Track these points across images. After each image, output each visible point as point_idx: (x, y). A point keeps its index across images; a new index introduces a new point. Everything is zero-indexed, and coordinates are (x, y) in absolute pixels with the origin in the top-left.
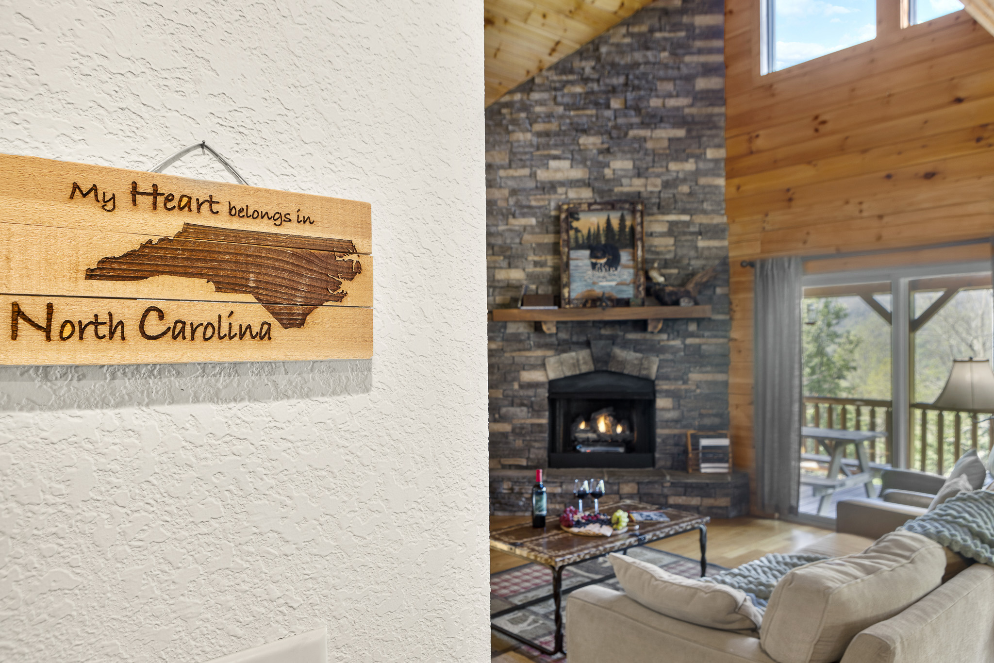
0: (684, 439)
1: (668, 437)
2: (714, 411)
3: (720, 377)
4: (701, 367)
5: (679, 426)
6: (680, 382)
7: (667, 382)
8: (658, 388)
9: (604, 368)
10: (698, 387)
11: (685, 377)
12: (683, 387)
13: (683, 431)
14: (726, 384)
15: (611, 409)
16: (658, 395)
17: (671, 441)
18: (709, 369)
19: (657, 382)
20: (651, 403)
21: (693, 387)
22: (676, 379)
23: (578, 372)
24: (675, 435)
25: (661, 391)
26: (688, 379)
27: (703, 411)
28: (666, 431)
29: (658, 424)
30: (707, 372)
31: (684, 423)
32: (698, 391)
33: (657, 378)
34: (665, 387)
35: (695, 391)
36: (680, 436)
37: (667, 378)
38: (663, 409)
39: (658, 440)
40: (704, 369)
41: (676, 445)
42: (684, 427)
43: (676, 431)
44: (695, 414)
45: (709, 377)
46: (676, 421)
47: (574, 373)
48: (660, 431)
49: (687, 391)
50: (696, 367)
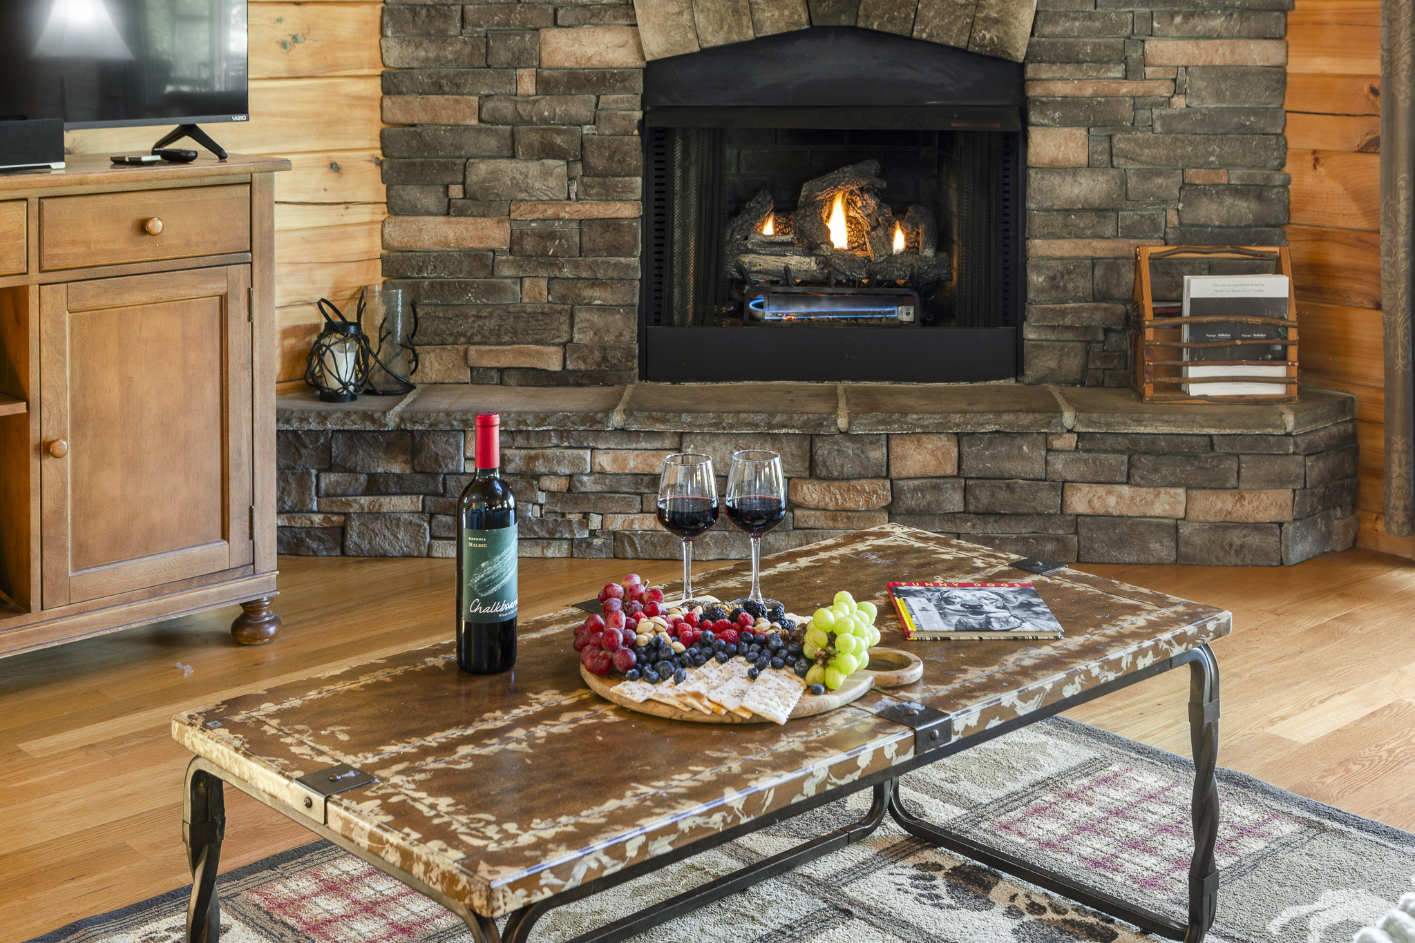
0: (1129, 276)
1: (1070, 267)
2: (1235, 177)
3: (1260, 54)
4: (1188, 16)
5: (1109, 230)
6: (1117, 72)
7: (1069, 68)
8: (1035, 91)
9: (845, 20)
10: (1178, 89)
11: (1134, 54)
12: (1126, 88)
13: (1124, 246)
14: (1278, 77)
15: (872, 167)
16: (1034, 117)
17: (1083, 284)
18: (1218, 23)
19: (1030, 71)
20: (1015, 142)
21: (1163, 90)
22: (1100, 60)
23: (750, 34)
24: (1094, 261)
25: (1046, 104)
26: (1144, 61)
27: (1196, 176)
28: (1065, 248)
29: (1037, 221)
30: (1207, 36)
31: (1128, 216)
32: (1179, 102)
33: (1031, 56)
34: (1061, 89)
35: (1168, 102)
36: (1112, 265)
37: (1070, 57)
38: (1054, 168)
39: (1036, 279)
40: (1201, 25)
41: (1100, 296)
42: (1129, 232)
43: (1100, 248)
44: (1168, 185)
45: (1219, 53)
46: (1100, 211)
47: (735, 38)
48: (1038, 247)
49: (1137, 103)
50: (1172, 16)
